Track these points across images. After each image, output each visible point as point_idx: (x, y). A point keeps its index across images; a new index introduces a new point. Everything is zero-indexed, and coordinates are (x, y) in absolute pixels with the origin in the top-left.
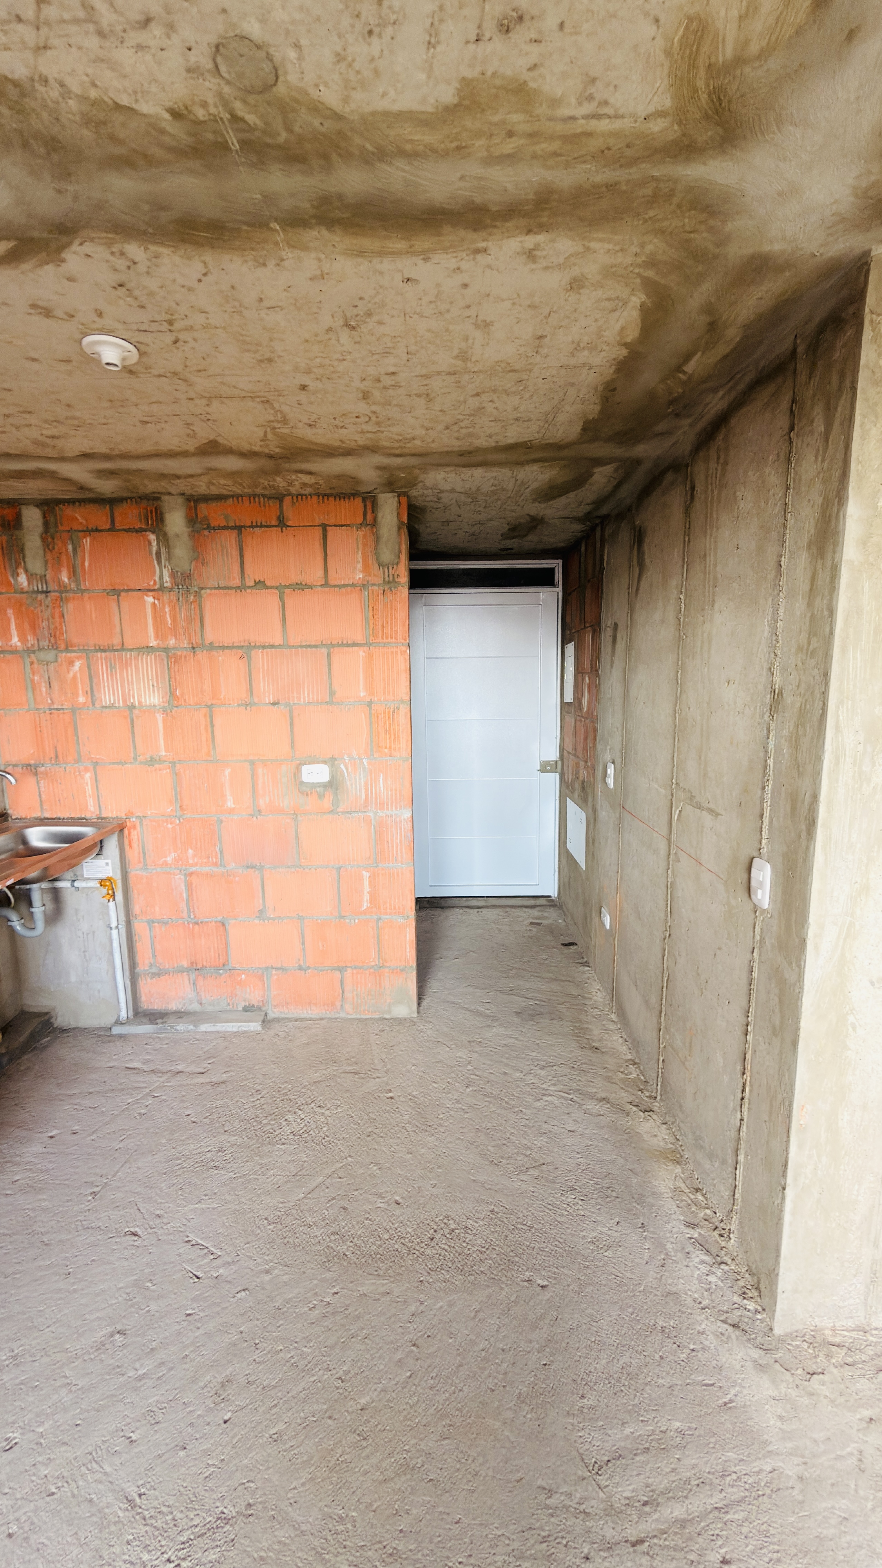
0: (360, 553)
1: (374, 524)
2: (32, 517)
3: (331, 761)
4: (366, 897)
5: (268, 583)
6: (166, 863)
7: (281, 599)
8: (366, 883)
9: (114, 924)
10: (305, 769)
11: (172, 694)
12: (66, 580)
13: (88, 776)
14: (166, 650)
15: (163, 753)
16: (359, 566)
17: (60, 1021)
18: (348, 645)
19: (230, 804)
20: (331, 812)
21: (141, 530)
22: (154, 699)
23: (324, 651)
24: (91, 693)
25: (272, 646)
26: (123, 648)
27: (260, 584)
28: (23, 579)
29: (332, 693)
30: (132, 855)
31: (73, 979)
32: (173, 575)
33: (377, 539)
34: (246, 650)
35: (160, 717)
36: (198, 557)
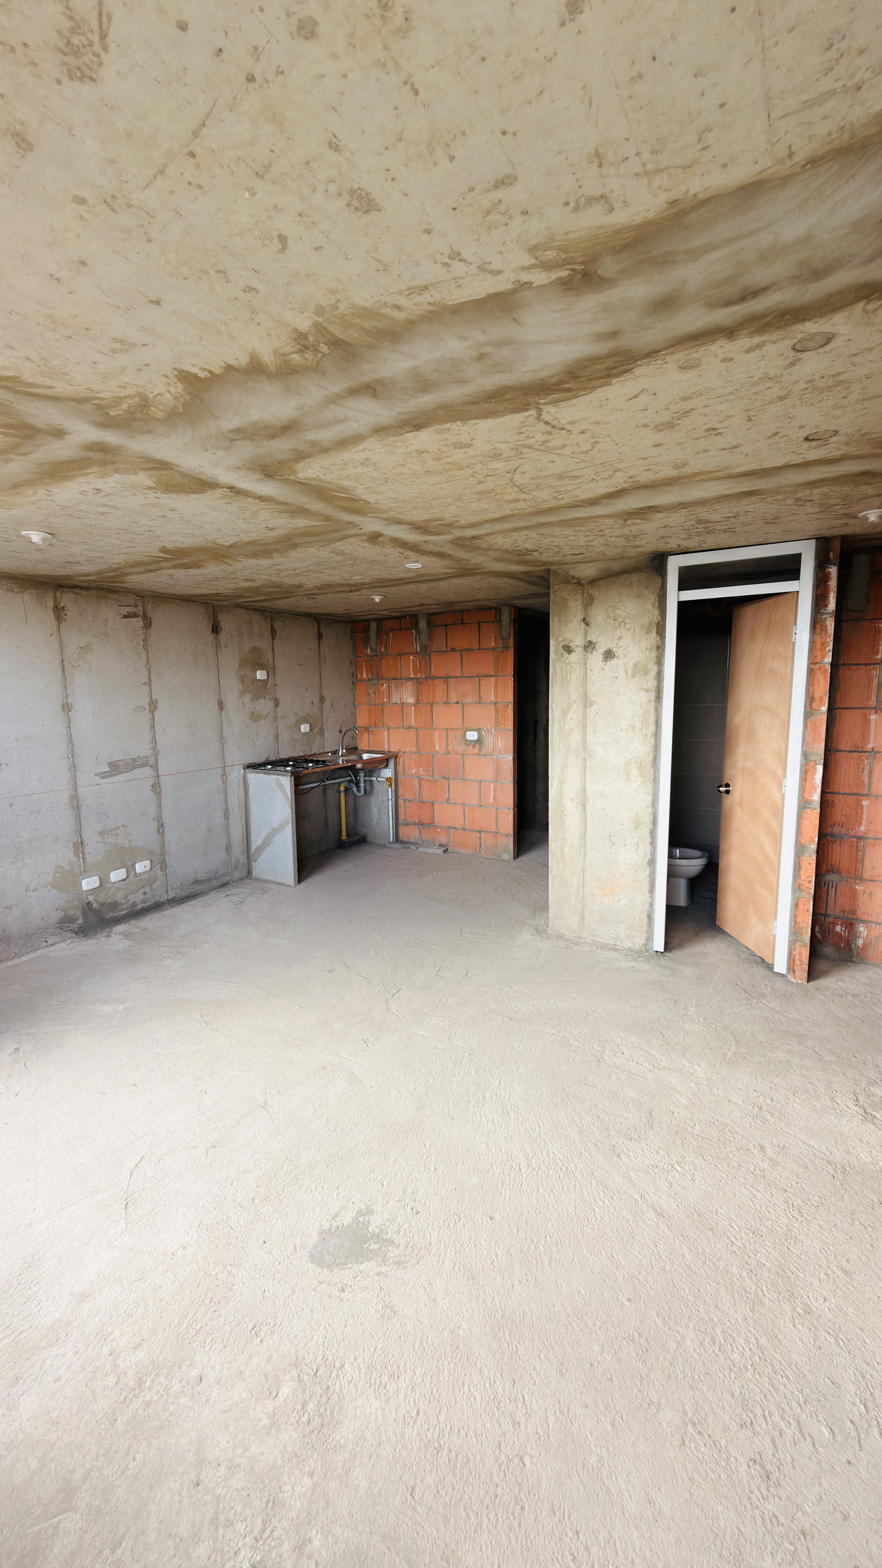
0: (494, 634)
1: (500, 621)
2: (373, 626)
3: (479, 730)
4: (492, 797)
5: (456, 649)
6: (412, 774)
7: (461, 656)
8: (492, 790)
9: (390, 798)
10: (468, 733)
11: (418, 698)
12: (383, 650)
13: (386, 733)
14: (416, 679)
15: (413, 724)
16: (493, 640)
17: (369, 839)
18: (487, 676)
19: (437, 748)
20: (478, 754)
21: (410, 629)
22: (411, 700)
23: (478, 679)
24: (389, 698)
25: (457, 677)
26: (401, 679)
27: (453, 649)
28: (369, 650)
29: (480, 698)
30: (400, 768)
31: (375, 821)
32: (421, 647)
33: (501, 627)
34: (446, 679)
35: (413, 708)
36: (430, 639)
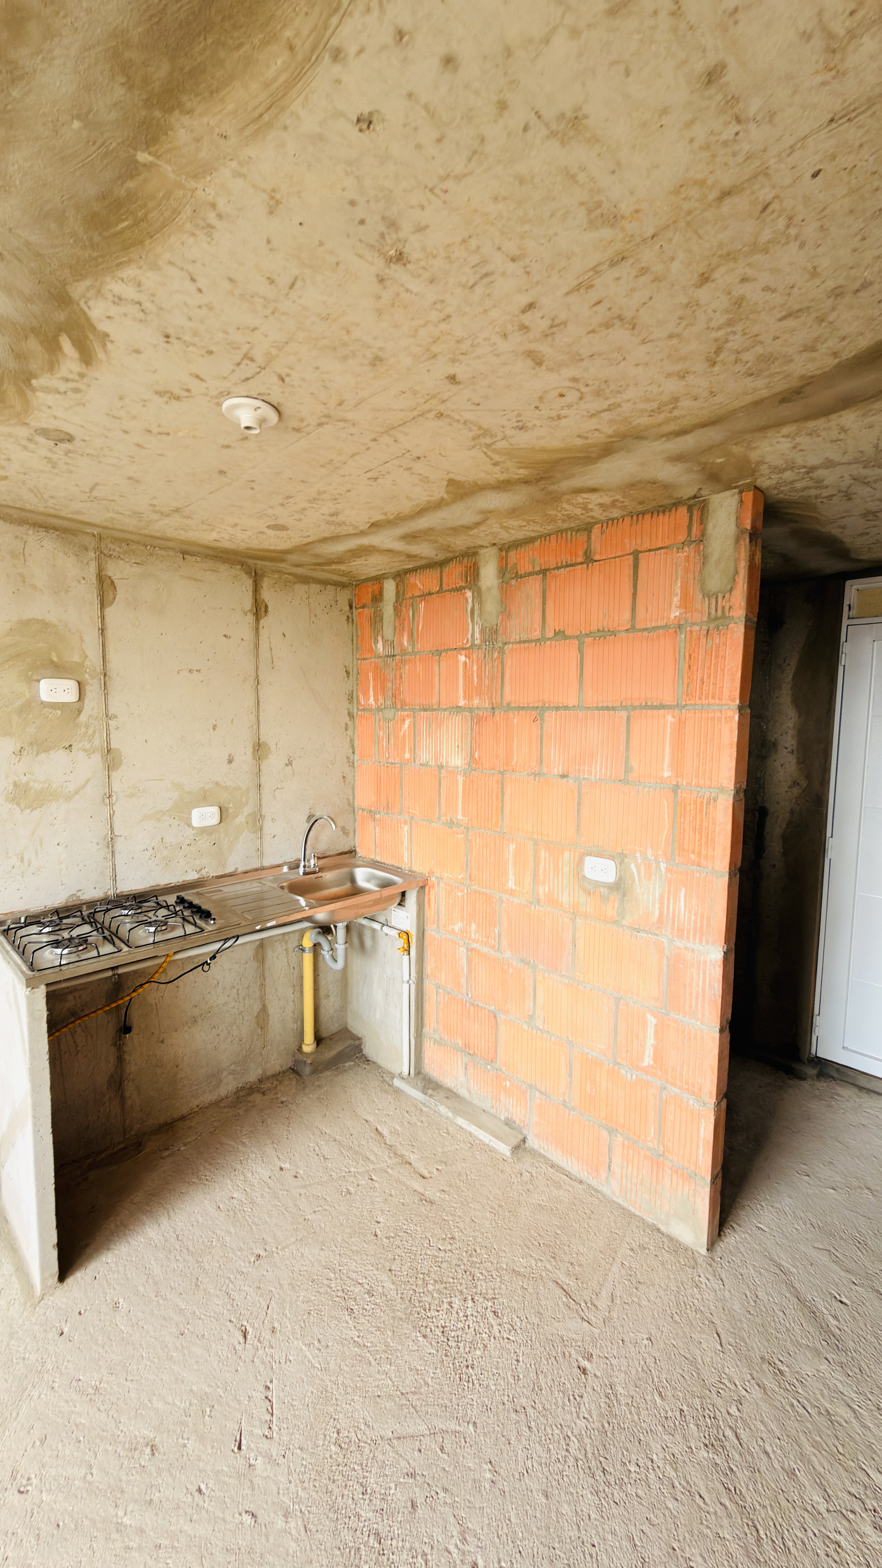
0: (679, 582)
1: (702, 539)
2: (390, 587)
3: (620, 858)
4: (649, 1051)
5: (567, 633)
6: (453, 931)
7: (581, 651)
8: (651, 1031)
9: (406, 978)
10: (589, 861)
11: (472, 756)
12: (406, 643)
13: (406, 828)
14: (471, 710)
15: (460, 817)
16: (676, 600)
17: (369, 1050)
18: (653, 707)
19: (511, 884)
20: (616, 922)
21: (460, 589)
22: (457, 761)
23: (624, 714)
24: (413, 750)
25: (566, 708)
26: (438, 709)
27: (560, 634)
28: (380, 645)
29: (628, 770)
30: (430, 913)
31: (378, 1017)
32: (482, 631)
33: (705, 560)
34: (539, 711)
35: (461, 779)
36: (505, 612)
